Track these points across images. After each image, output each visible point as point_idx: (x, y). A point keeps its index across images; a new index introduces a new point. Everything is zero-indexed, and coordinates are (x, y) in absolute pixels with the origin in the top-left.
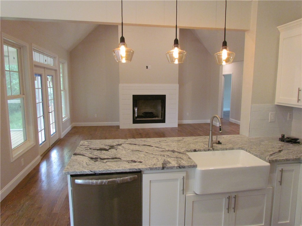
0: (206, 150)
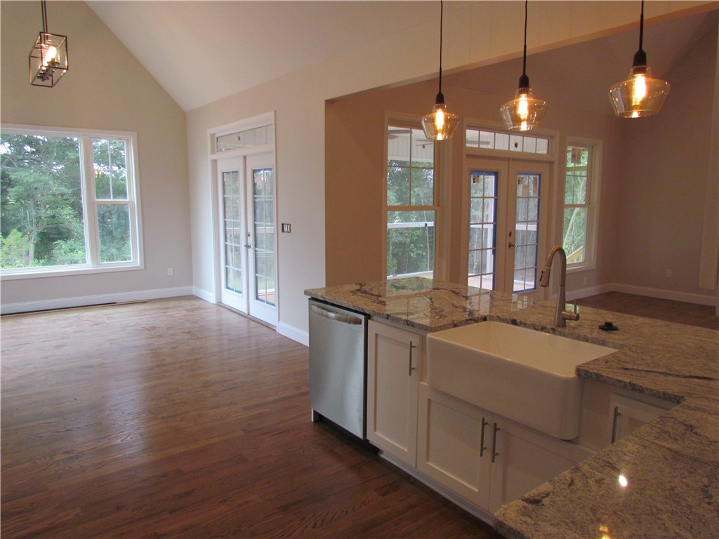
0: (536, 327)
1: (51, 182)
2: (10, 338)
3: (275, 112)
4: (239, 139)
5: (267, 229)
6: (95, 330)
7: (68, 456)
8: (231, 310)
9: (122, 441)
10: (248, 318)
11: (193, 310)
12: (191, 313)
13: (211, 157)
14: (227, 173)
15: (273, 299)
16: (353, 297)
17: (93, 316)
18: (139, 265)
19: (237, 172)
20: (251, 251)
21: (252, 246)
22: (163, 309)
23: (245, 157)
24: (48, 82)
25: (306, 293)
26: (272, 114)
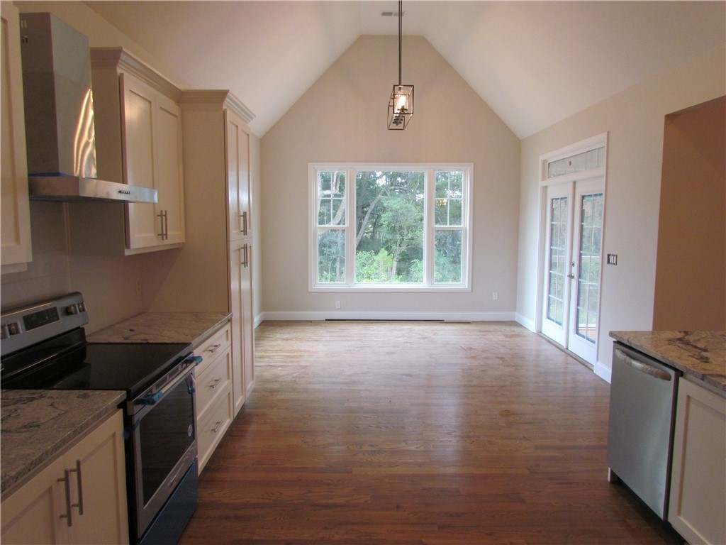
1: (414, 209)
2: (357, 340)
3: (608, 132)
4: (570, 164)
5: (593, 260)
6: (420, 343)
7: (373, 449)
8: (550, 341)
9: (417, 448)
10: (566, 352)
11: (512, 336)
12: (509, 339)
13: (541, 184)
14: (556, 199)
15: (593, 336)
16: (668, 346)
17: (423, 330)
18: (467, 287)
19: (566, 198)
20: (574, 282)
21: (576, 277)
22: (484, 331)
23: (574, 183)
24: (401, 126)
25: (612, 334)
26: (604, 136)
